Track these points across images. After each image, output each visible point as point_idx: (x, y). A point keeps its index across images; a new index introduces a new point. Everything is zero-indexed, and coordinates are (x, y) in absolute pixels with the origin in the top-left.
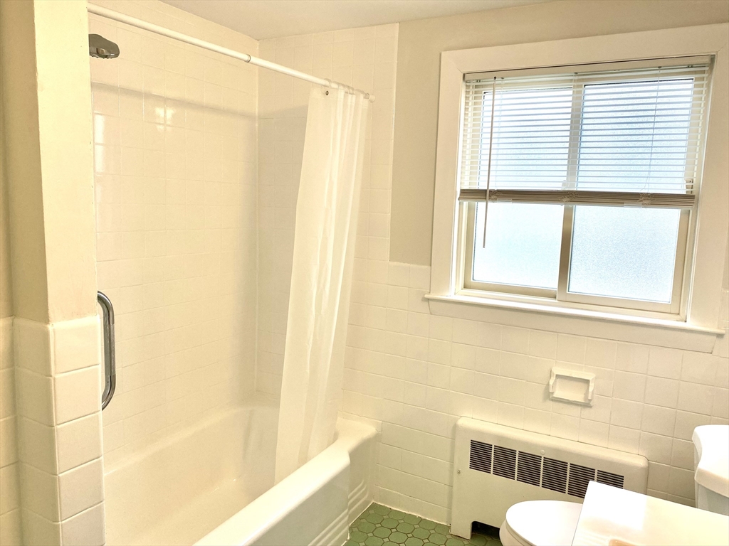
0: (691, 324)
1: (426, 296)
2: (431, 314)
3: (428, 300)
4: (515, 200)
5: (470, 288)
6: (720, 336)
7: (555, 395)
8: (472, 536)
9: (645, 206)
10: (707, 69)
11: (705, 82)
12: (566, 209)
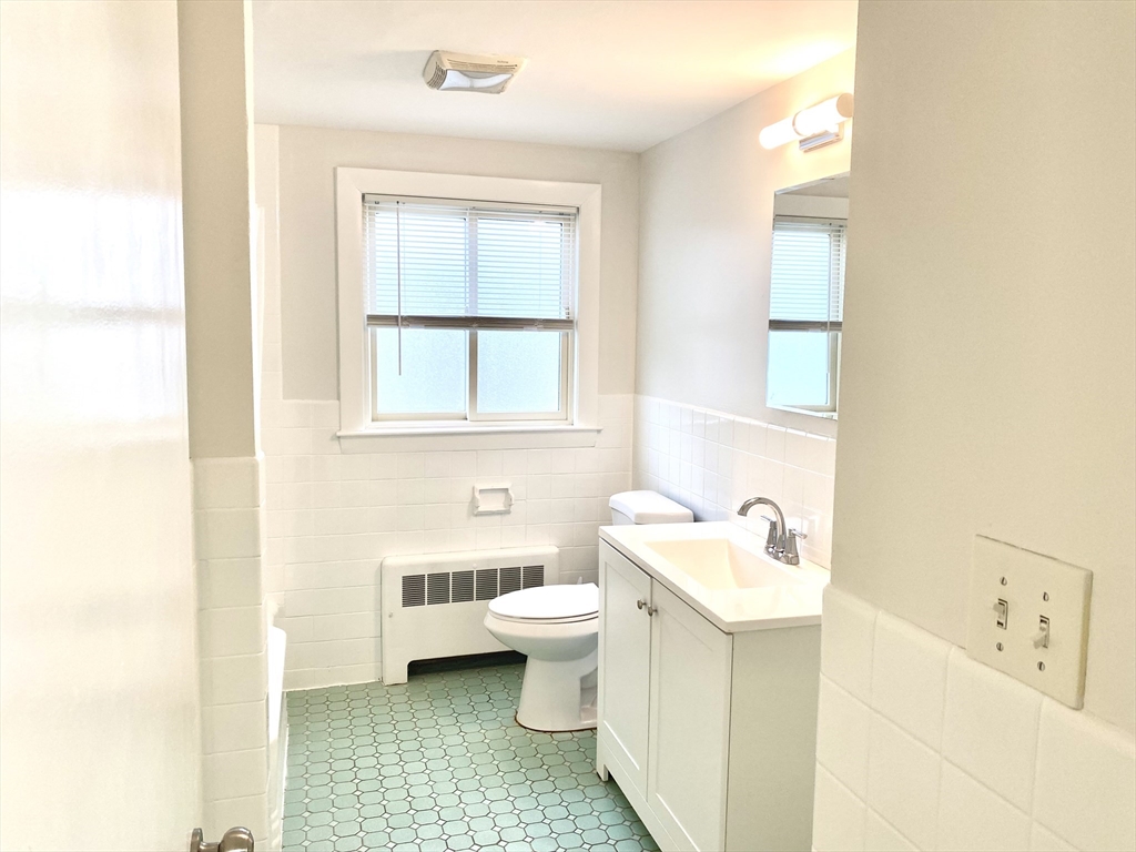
0: (578, 425)
1: (339, 434)
2: (343, 453)
3: (339, 437)
4: (427, 326)
5: (377, 420)
6: (599, 431)
7: (480, 509)
8: (409, 679)
9: (539, 330)
10: (572, 217)
11: (571, 229)
12: (470, 335)
